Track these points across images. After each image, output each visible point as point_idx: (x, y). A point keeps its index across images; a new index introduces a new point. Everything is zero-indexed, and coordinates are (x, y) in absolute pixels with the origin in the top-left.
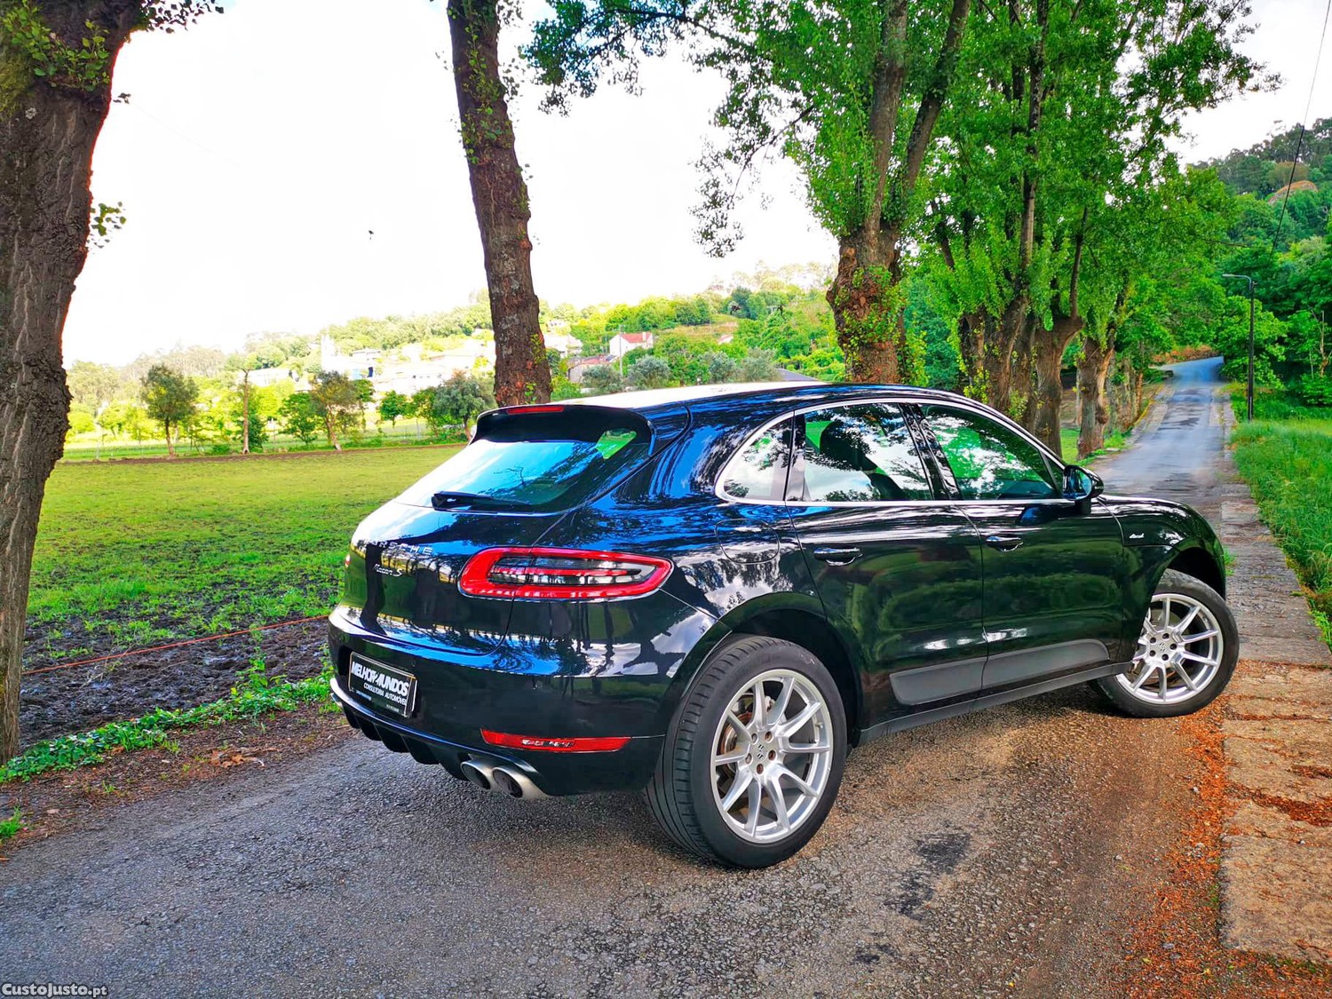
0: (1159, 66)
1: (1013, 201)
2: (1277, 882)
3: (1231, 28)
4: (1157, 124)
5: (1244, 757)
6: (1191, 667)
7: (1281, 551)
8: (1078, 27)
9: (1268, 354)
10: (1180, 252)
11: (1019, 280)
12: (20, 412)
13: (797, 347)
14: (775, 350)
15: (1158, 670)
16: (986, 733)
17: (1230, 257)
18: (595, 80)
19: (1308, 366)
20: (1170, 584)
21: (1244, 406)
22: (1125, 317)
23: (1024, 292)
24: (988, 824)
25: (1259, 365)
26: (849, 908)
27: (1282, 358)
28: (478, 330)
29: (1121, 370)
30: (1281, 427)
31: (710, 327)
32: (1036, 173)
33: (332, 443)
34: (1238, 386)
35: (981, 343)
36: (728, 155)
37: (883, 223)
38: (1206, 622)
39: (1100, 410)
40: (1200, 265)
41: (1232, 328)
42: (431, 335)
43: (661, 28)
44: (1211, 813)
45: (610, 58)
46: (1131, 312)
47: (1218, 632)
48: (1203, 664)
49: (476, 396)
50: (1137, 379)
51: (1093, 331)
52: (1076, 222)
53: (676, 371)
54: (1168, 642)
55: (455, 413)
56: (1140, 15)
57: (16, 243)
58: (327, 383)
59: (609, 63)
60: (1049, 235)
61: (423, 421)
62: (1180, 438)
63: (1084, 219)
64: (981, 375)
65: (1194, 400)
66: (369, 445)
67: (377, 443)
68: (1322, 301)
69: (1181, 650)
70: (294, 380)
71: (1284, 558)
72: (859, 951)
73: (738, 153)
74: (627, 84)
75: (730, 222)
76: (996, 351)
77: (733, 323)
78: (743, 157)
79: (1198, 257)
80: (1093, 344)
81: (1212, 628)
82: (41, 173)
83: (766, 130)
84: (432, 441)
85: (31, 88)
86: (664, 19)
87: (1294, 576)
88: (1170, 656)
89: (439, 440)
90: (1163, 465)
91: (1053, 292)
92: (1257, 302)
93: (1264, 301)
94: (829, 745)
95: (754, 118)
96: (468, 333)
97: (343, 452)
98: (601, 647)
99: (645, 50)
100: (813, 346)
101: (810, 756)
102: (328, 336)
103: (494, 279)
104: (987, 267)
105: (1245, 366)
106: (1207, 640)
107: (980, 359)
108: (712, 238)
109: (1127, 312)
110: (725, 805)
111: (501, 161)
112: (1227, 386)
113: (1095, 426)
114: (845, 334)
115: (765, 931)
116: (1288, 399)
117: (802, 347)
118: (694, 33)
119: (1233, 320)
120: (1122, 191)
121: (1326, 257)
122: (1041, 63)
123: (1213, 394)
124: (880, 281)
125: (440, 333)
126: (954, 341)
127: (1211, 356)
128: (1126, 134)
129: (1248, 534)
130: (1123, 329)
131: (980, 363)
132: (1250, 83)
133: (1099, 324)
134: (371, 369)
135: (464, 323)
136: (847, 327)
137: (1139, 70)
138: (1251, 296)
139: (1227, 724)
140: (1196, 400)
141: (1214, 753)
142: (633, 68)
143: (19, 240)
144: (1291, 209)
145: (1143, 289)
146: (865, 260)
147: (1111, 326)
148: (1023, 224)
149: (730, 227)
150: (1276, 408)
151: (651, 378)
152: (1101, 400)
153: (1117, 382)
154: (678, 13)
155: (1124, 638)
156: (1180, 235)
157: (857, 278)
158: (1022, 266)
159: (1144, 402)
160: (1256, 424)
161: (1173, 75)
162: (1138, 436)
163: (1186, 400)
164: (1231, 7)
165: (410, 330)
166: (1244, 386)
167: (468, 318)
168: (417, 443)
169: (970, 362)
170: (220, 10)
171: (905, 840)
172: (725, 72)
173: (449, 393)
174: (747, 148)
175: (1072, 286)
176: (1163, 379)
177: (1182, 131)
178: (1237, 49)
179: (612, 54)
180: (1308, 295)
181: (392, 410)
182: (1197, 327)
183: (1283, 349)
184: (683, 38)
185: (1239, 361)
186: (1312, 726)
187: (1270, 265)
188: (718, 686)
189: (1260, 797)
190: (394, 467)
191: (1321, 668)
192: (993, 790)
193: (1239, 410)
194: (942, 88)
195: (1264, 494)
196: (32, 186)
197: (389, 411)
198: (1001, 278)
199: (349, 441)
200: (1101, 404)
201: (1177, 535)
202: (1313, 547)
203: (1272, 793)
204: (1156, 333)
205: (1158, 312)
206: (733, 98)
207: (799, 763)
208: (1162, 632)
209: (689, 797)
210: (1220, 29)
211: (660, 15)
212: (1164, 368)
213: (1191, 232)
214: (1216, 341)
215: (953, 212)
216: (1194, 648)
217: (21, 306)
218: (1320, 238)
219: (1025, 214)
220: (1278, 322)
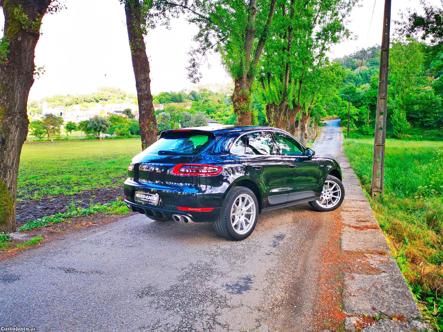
0: (325, 30)
1: (283, 70)
2: (352, 240)
3: (345, 20)
4: (324, 48)
5: (345, 218)
6: (334, 199)
7: (355, 175)
8: (302, 17)
9: (353, 119)
10: (329, 87)
11: (284, 94)
12: (17, 127)
13: (212, 111)
14: (205, 112)
15: (326, 200)
16: (285, 215)
17: (344, 89)
18: (156, 24)
19: (364, 123)
20: (329, 178)
21: (346, 134)
22: (313, 106)
23: (285, 98)
24: (289, 232)
25: (350, 121)
26: (262, 247)
27: (357, 120)
28: (101, 101)
29: (312, 122)
30: (357, 141)
31: (183, 103)
32: (290, 63)
33: (50, 139)
34: (345, 128)
35: (273, 113)
36: (198, 51)
37: (248, 76)
38: (337, 188)
39: (306, 134)
40: (335, 91)
41: (343, 110)
42: (84, 102)
43: (178, 9)
44: (338, 229)
45: (161, 17)
46: (315, 105)
47: (340, 190)
48: (336, 198)
49: (103, 124)
50: (316, 125)
51: (304, 110)
52: (300, 77)
53: (172, 117)
54: (328, 193)
55: (95, 129)
56: (320, 14)
57: (16, 77)
58: (48, 118)
59: (160, 19)
60: (293, 81)
61: (83, 133)
62: (328, 143)
63: (302, 76)
64: (273, 123)
65: (332, 132)
66: (63, 140)
67: (66, 140)
68: (368, 103)
69: (331, 194)
70: (32, 116)
71: (356, 177)
72: (266, 253)
73: (201, 50)
74: (166, 26)
75: (198, 72)
76: (277, 116)
77: (191, 103)
78: (202, 52)
79: (334, 89)
80: (304, 114)
81: (339, 189)
82: (23, 57)
83: (210, 44)
84: (87, 139)
85: (19, 32)
86: (179, 6)
87: (358, 181)
88: (329, 196)
89: (89, 139)
90: (323, 151)
91: (293, 98)
92: (351, 103)
93: (353, 103)
94: (255, 212)
95: (206, 40)
96: (97, 102)
97: (54, 142)
98: (205, 186)
99: (172, 16)
100: (217, 111)
101: (250, 215)
102: (45, 101)
103: (139, 89)
104: (275, 90)
105: (347, 122)
106: (337, 192)
107: (272, 118)
108: (192, 77)
109: (314, 105)
110: (233, 225)
111: (142, 55)
112: (342, 128)
113: (304, 139)
114: (236, 109)
115: (245, 251)
116: (359, 132)
117: (213, 111)
118: (189, 12)
119: (344, 108)
120: (314, 68)
121: (370, 90)
122: (292, 29)
123: (338, 130)
124: (247, 94)
125: (87, 101)
126: (264, 112)
127: (337, 119)
128: (314, 50)
129: (347, 170)
130: (312, 110)
131: (272, 119)
132: (350, 37)
133: (306, 108)
134: (61, 113)
135: (96, 98)
136: (237, 107)
137: (319, 31)
138: (349, 101)
139: (342, 212)
140: (333, 132)
141: (339, 218)
142: (168, 21)
143: (17, 76)
144: (361, 75)
145: (318, 98)
146: (242, 87)
147: (309, 109)
148: (286, 77)
149: (198, 74)
150: (355, 135)
151: (164, 120)
152: (306, 132)
153: (310, 126)
154: (184, 5)
155: (318, 192)
156: (329, 82)
157: (240, 93)
158: (285, 90)
159: (318, 132)
160: (349, 140)
161: (328, 33)
162: (316, 143)
163: (330, 132)
164: (345, 14)
165: (76, 100)
166: (346, 128)
167: (97, 97)
168: (81, 139)
169: (269, 119)
170: (66, 8)
171: (271, 235)
172: (198, 25)
173: (93, 123)
174: (204, 49)
175: (299, 97)
176: (323, 125)
177: (331, 50)
178: (346, 27)
179: (162, 16)
180: (365, 101)
181: (70, 128)
182: (333, 110)
183: (358, 117)
184: (184, 13)
185: (345, 120)
186: (361, 212)
187: (355, 92)
188: (232, 197)
189: (349, 226)
190: (74, 148)
191: (364, 201)
192: (289, 226)
193: (345, 135)
194: (265, 37)
195: (351, 160)
196: (21, 60)
197: (69, 128)
198: (279, 94)
199: (56, 138)
200: (306, 133)
201: (331, 166)
202: (364, 174)
203: (352, 225)
204: (322, 111)
205: (323, 105)
206: (200, 33)
207: (248, 216)
208: (327, 190)
209: (226, 223)
210: (341, 20)
211: (177, 5)
212: (324, 122)
213: (333, 81)
214: (339, 114)
215: (264, 72)
216: (334, 194)
217: (17, 96)
218: (369, 84)
219: (286, 74)
220: (356, 109)
